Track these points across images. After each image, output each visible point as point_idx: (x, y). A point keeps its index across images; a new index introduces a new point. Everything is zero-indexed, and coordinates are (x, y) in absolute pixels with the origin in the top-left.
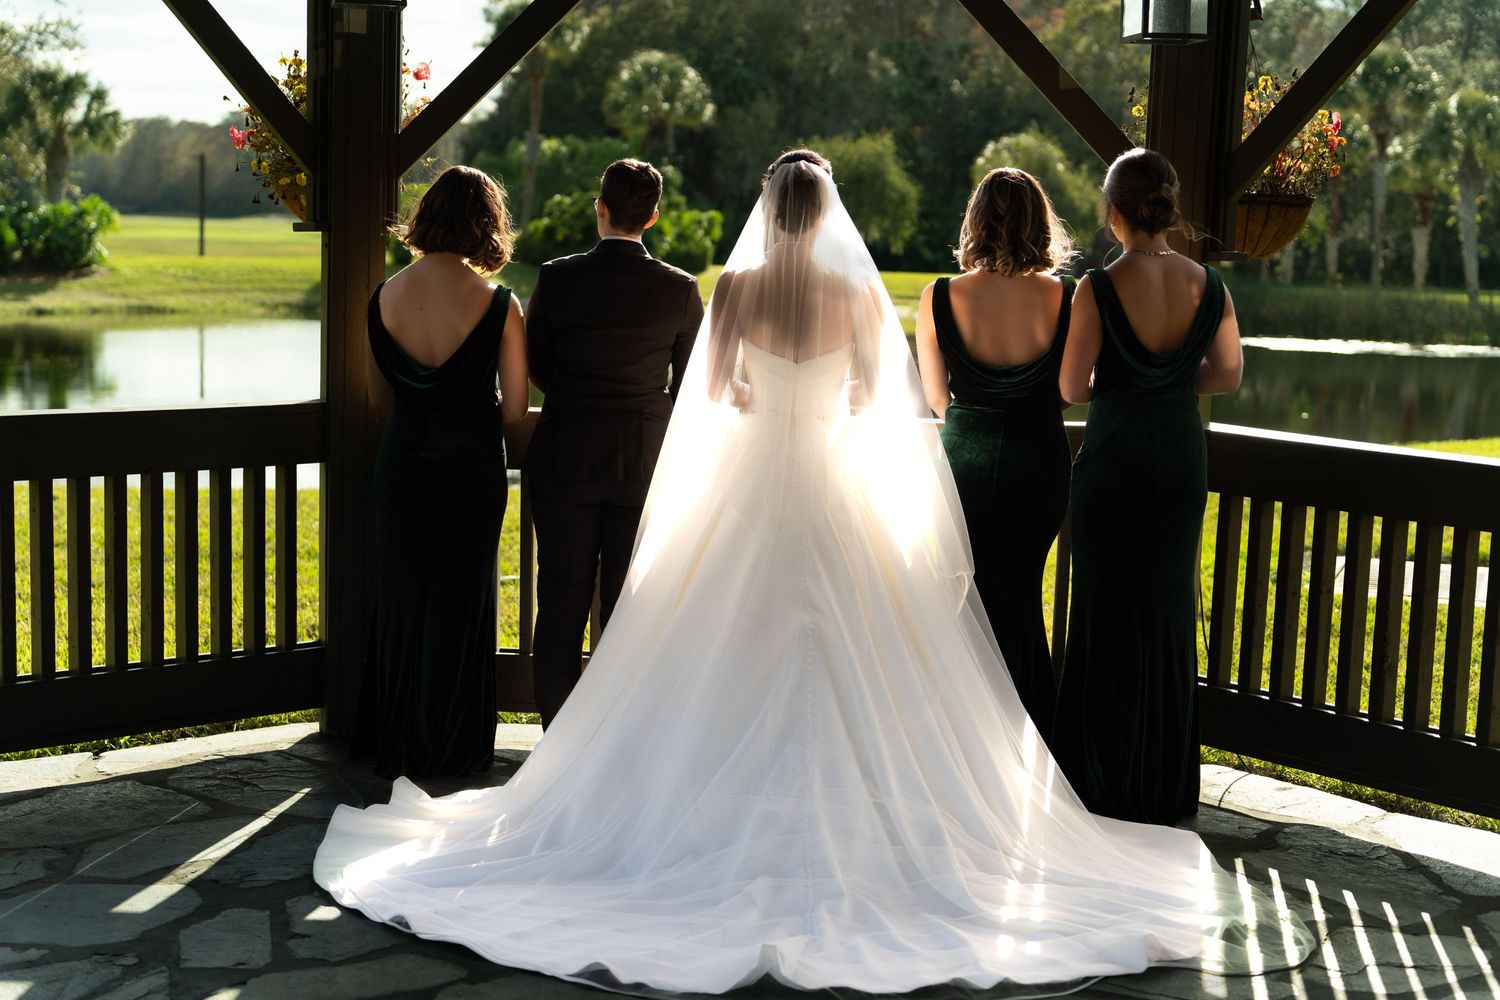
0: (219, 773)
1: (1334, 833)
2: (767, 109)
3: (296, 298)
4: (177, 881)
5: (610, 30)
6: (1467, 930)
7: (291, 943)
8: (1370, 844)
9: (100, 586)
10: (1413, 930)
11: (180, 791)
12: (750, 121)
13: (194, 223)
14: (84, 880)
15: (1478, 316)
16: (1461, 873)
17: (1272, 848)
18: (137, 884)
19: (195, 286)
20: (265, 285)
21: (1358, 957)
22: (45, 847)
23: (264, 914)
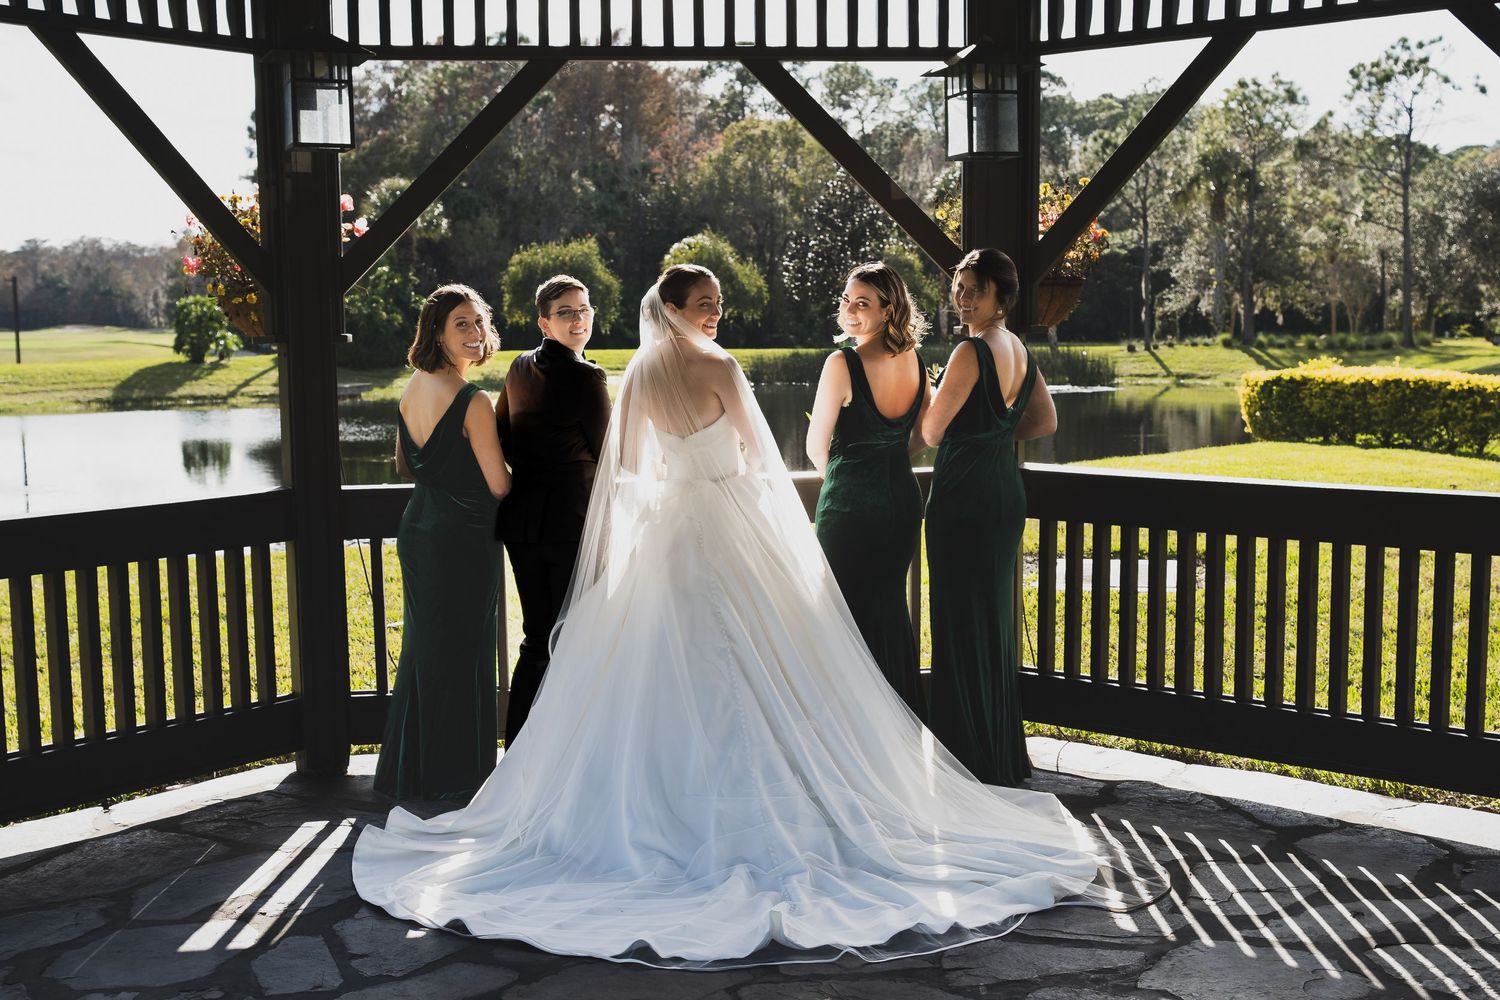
0: (224, 815)
1: (1157, 786)
2: (490, 222)
3: (106, 394)
4: (227, 916)
5: (356, 162)
6: (1291, 856)
7: (354, 963)
8: (1188, 792)
9: (42, 657)
10: (1253, 860)
11: (199, 835)
12: (477, 231)
13: (12, 335)
14: (144, 923)
15: (1059, 361)
16: (1265, 809)
17: (1114, 803)
18: (194, 922)
19: (16, 389)
20: (79, 386)
21: (1223, 888)
22: (94, 897)
23: (317, 940)
